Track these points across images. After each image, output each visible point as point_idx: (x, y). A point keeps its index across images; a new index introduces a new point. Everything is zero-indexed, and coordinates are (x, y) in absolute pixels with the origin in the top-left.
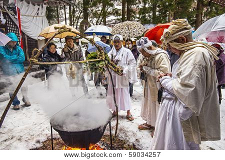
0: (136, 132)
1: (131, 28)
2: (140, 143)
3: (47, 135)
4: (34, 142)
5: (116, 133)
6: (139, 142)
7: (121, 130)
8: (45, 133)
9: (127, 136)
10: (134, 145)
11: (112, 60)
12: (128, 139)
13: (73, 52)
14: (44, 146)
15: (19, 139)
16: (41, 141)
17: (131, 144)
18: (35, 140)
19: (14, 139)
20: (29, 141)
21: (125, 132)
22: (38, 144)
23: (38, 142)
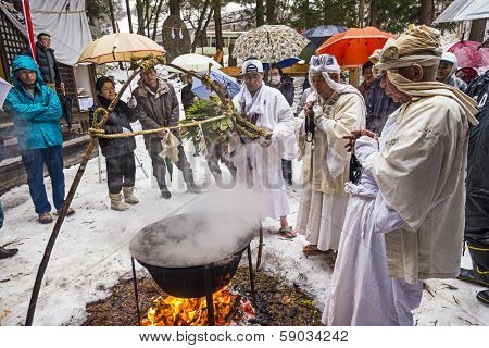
0: (299, 261)
1: (276, 40)
2: (309, 282)
3: (117, 273)
4: (93, 289)
5: (258, 262)
6: (306, 279)
7: (268, 256)
8: (115, 270)
9: (281, 269)
10: (296, 286)
11: (244, 116)
12: (283, 274)
13: (157, 96)
14: (114, 295)
15: (63, 285)
16: (107, 286)
17: (291, 284)
18: (95, 284)
19: (52, 284)
20: (84, 287)
21: (277, 262)
22: (102, 292)
23: (101, 288)
